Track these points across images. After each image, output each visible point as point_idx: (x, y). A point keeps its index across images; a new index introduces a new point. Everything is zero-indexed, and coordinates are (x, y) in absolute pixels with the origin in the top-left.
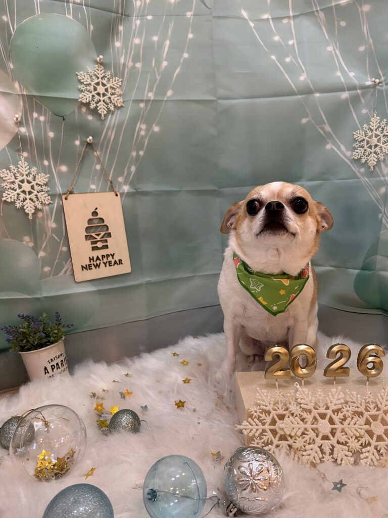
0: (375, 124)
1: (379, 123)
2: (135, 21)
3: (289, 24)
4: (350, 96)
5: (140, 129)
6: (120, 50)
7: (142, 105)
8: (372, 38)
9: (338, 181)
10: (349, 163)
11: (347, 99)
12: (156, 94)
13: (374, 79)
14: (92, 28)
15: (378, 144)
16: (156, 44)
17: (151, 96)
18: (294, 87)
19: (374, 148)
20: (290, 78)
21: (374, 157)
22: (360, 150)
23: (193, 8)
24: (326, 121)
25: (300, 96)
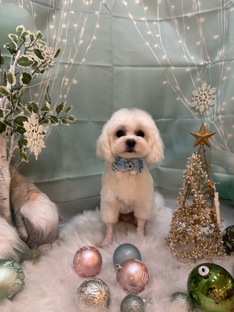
0: (204, 88)
1: (206, 87)
2: (63, 13)
3: (157, 25)
4: (191, 70)
5: (65, 81)
6: (53, 30)
7: (66, 66)
8: (204, 38)
9: (183, 119)
10: (189, 109)
11: (189, 71)
12: (75, 60)
13: (205, 61)
14: (35, 15)
15: (206, 99)
16: (76, 29)
17: (72, 61)
18: (159, 62)
19: (203, 102)
20: (157, 57)
21: (203, 106)
22: (195, 102)
23: (100, 9)
24: (177, 84)
25: (162, 68)
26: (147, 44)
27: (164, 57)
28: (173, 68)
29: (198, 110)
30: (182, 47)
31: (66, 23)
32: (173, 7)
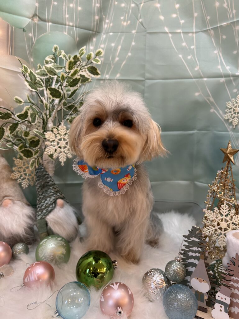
2: (103, 35)
3: (193, 36)
4: (226, 81)
9: (217, 132)
10: (224, 121)
11: (223, 83)
12: (110, 76)
14: (78, 39)
17: (107, 77)
18: (191, 74)
19: (237, 114)
20: (189, 69)
21: (236, 119)
22: (229, 114)
23: (137, 28)
24: (210, 95)
25: (194, 80)
26: (180, 56)
27: (196, 69)
28: (205, 79)
29: (231, 123)
30: (217, 57)
31: (104, 43)
32: (208, 18)
